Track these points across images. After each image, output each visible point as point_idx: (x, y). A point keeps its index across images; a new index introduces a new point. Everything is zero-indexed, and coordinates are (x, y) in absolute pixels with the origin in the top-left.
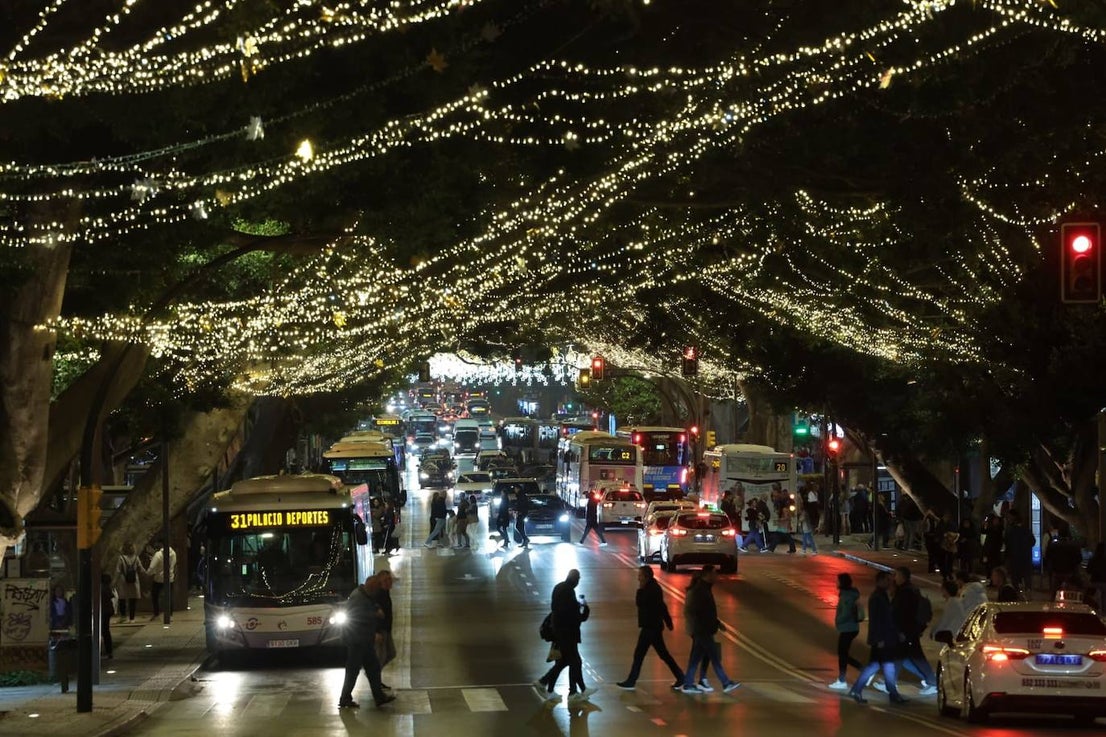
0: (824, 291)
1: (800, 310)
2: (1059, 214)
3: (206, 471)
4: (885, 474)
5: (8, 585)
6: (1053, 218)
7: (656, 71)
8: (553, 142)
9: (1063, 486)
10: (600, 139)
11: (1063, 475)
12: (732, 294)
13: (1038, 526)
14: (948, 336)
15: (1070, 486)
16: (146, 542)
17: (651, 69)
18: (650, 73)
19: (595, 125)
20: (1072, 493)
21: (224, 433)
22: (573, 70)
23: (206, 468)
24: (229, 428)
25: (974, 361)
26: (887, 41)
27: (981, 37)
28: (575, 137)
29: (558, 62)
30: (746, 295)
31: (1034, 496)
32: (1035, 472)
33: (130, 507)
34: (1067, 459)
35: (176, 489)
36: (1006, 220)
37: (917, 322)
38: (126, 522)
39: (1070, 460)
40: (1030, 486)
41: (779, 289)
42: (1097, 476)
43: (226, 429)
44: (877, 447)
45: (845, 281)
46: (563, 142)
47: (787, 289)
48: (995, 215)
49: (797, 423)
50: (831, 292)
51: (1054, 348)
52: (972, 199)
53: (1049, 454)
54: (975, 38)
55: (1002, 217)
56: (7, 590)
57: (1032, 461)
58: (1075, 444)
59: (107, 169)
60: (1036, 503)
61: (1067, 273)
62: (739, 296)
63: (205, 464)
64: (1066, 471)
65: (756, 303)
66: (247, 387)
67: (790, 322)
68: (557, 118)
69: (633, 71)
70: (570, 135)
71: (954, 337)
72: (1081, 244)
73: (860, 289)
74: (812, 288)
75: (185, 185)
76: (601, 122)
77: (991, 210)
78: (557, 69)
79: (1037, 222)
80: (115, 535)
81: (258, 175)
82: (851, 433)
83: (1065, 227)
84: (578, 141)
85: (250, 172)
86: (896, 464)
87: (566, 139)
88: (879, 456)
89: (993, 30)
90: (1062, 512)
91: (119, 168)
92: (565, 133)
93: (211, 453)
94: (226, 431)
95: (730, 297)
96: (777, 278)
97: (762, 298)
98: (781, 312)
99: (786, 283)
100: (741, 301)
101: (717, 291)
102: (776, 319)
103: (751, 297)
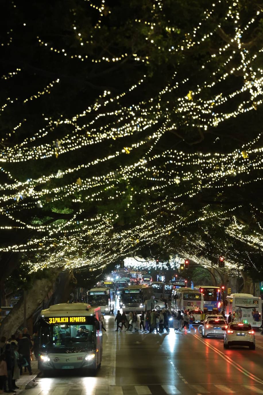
8: (171, 180)
10: (189, 179)
12: (237, 237)
16: (17, 328)
17: (208, 154)
19: (187, 174)
21: (47, 287)
22: (179, 153)
23: (40, 300)
24: (49, 285)
28: (179, 179)
30: (243, 238)
33: (12, 315)
35: (29, 308)
38: (10, 321)
41: (255, 235)
47: (258, 236)
49: (262, 286)
65: (247, 241)
67: (259, 248)
68: (173, 171)
69: (201, 154)
76: (189, 173)
78: (173, 153)
80: (6, 325)
81: (61, 191)
87: (176, 179)
92: (176, 177)
93: (42, 295)
94: (48, 287)
95: (237, 238)
96: (255, 231)
97: (249, 239)
98: (256, 244)
99: (258, 233)
100: (241, 240)
101: (232, 236)
102: (255, 247)
103: (245, 239)
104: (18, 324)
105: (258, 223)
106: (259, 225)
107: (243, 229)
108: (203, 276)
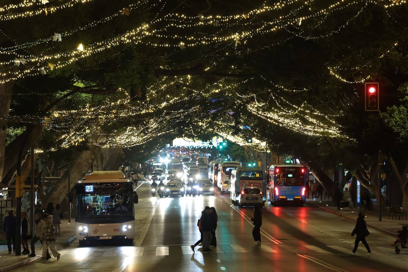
0: (288, 112)
1: (281, 120)
2: (364, 80)
3: (85, 172)
4: (311, 174)
5: (6, 210)
6: (362, 81)
7: (211, 17)
8: (176, 46)
9: (367, 178)
10: (193, 45)
11: (367, 174)
12: (259, 114)
13: (359, 191)
14: (329, 127)
15: (369, 177)
16: (65, 195)
17: (209, 16)
18: (209, 18)
19: (190, 39)
20: (370, 180)
22: (180, 17)
23: (85, 171)
24: (92, 158)
25: (338, 136)
26: (299, 8)
27: (334, 5)
28: (184, 44)
29: (175, 14)
30: (263, 114)
31: (358, 181)
32: (358, 173)
33: (60, 184)
34: (369, 169)
35: (75, 178)
36: (346, 81)
37: (319, 123)
38: (59, 189)
39: (370, 169)
40: (356, 177)
41: (274, 112)
42: (379, 174)
43: (91, 158)
44: (308, 165)
45: (295, 109)
46: (179, 46)
47: (277, 112)
48: (342, 80)
49: (287, 159)
50: (291, 113)
51: (363, 129)
52: (334, 74)
53: (363, 167)
54: (332, 6)
55: (344, 80)
56: (6, 211)
57: (357, 170)
58: (371, 164)
59: (3, 53)
60: (358, 183)
61: (367, 100)
62: (261, 115)
63: (85, 170)
64: (368, 173)
65: (266, 117)
66: (98, 144)
67: (278, 124)
68: (176, 36)
69: (203, 17)
70: (181, 43)
71: (331, 128)
72: (372, 90)
73: (300, 112)
74: (285, 112)
75: (34, 60)
76: (192, 38)
77: (340, 78)
78: (174, 17)
79: (357, 82)
80: (55, 193)
81: (62, 56)
82: (302, 162)
83: (367, 84)
84: (185, 46)
85: (58, 55)
86: (314, 171)
87: (180, 45)
88: (309, 168)
89: (338, 3)
90: (367, 186)
91: (8, 53)
92: (180, 42)
93: (86, 166)
94: (91, 159)
95: (259, 116)
96: (273, 108)
97: (269, 115)
98: (275, 120)
99: (276, 110)
100: (262, 117)
101: (254, 114)
102: (274, 123)
103: (265, 115)
104: (65, 192)
105: (275, 101)
106: (277, 102)
107: (263, 106)
108: (239, 152)
